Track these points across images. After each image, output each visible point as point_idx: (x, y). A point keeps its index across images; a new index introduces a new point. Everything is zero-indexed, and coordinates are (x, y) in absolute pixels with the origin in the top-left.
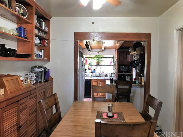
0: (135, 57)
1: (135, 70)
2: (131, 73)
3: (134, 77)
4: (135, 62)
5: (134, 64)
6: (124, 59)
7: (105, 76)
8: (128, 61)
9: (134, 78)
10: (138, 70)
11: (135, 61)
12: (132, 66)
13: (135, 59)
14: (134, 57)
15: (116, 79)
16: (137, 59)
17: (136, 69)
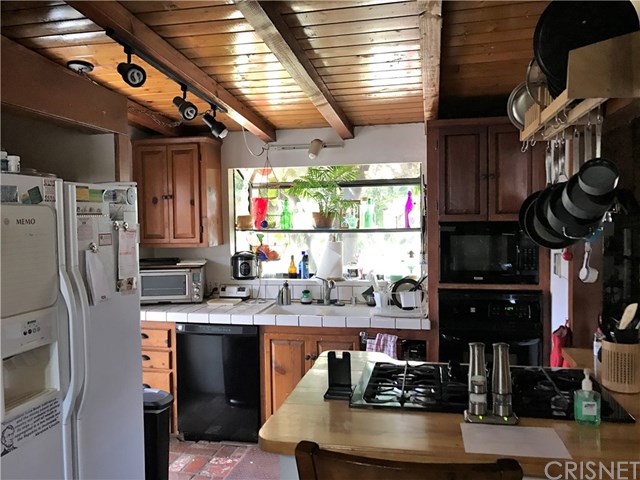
0: (565, 160)
1: (564, 265)
2: (533, 280)
3: (560, 315)
4: (565, 198)
5: (550, 215)
6: (483, 184)
7: (362, 299)
8: (514, 198)
9: (555, 327)
10: (592, 264)
11: (557, 189)
12: (539, 230)
13: (558, 171)
14: (549, 159)
15: (426, 325)
16: (584, 167)
17: (568, 257)
